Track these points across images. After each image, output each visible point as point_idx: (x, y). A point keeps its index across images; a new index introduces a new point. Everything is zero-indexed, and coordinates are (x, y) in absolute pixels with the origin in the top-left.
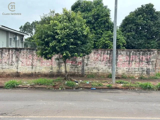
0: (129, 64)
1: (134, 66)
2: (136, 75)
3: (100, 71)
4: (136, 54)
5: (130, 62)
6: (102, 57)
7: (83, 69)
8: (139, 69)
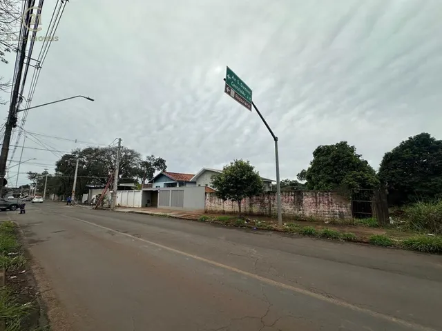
0: (316, 205)
1: (322, 208)
2: (327, 218)
3: (286, 213)
4: (323, 195)
5: (317, 204)
6: (287, 199)
7: (270, 210)
8: (329, 212)
